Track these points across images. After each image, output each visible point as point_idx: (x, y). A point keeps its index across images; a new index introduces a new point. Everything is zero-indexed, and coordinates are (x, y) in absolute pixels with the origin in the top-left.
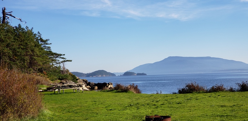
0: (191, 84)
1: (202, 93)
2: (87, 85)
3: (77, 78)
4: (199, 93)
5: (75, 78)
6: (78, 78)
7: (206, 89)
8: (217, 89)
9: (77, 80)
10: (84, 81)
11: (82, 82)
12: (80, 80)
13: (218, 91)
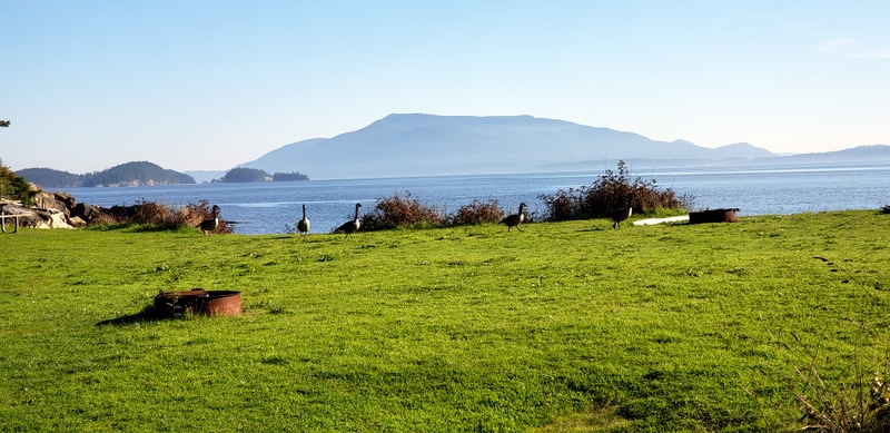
0: (392, 201)
1: (427, 228)
2: (72, 216)
3: (34, 187)
4: (419, 228)
5: (26, 188)
6: (35, 189)
7: (441, 215)
8: (477, 216)
9: (32, 194)
10: (58, 198)
11: (50, 202)
12: (46, 196)
13: (479, 223)
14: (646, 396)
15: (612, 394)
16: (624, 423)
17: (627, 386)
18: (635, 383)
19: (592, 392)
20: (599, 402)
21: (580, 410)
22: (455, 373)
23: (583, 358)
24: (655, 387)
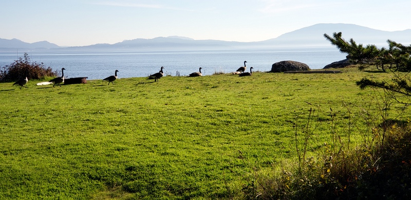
14: (133, 180)
15: (114, 180)
16: (130, 195)
17: (119, 175)
18: (123, 173)
19: (103, 180)
20: (110, 185)
21: (101, 190)
22: (25, 175)
23: (87, 162)
24: (135, 175)
